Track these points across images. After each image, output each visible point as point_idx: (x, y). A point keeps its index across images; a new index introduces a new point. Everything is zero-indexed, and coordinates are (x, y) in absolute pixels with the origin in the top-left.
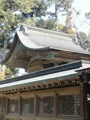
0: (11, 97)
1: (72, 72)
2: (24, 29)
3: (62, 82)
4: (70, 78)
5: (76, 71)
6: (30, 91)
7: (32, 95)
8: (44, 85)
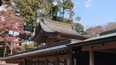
0: (34, 60)
1: (64, 46)
2: (44, 21)
3: (60, 52)
4: (63, 49)
5: (66, 46)
6: (43, 56)
7: (44, 59)
8: (50, 53)
